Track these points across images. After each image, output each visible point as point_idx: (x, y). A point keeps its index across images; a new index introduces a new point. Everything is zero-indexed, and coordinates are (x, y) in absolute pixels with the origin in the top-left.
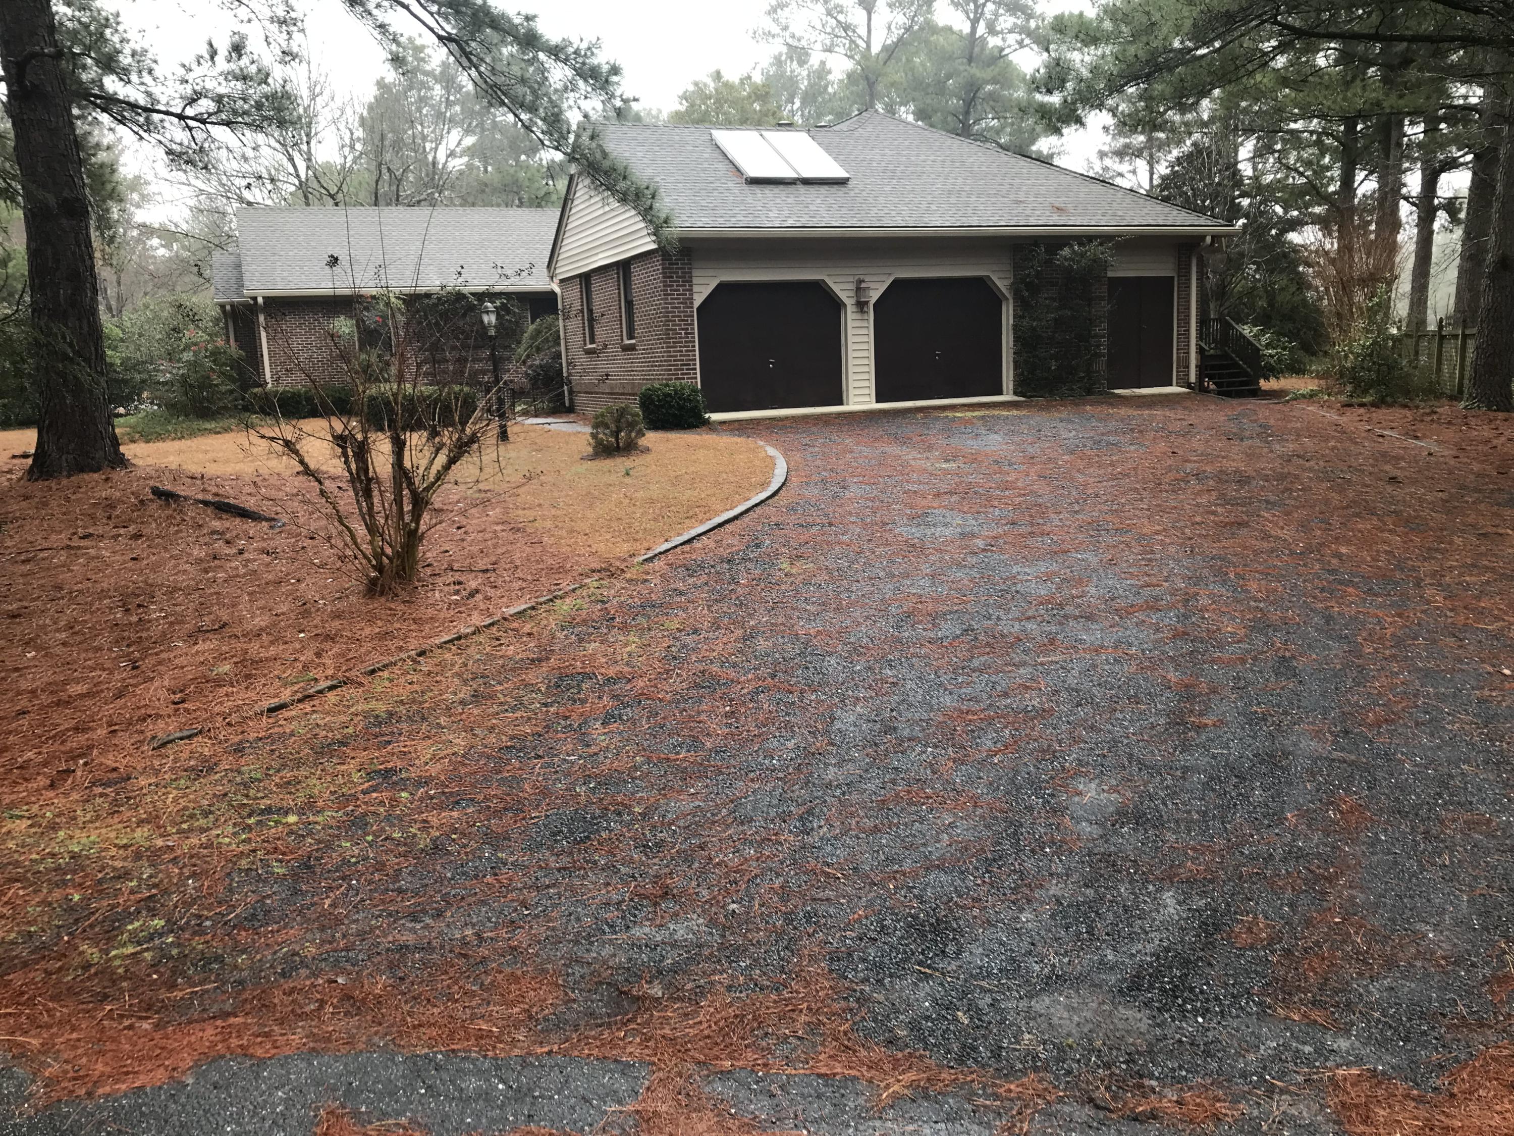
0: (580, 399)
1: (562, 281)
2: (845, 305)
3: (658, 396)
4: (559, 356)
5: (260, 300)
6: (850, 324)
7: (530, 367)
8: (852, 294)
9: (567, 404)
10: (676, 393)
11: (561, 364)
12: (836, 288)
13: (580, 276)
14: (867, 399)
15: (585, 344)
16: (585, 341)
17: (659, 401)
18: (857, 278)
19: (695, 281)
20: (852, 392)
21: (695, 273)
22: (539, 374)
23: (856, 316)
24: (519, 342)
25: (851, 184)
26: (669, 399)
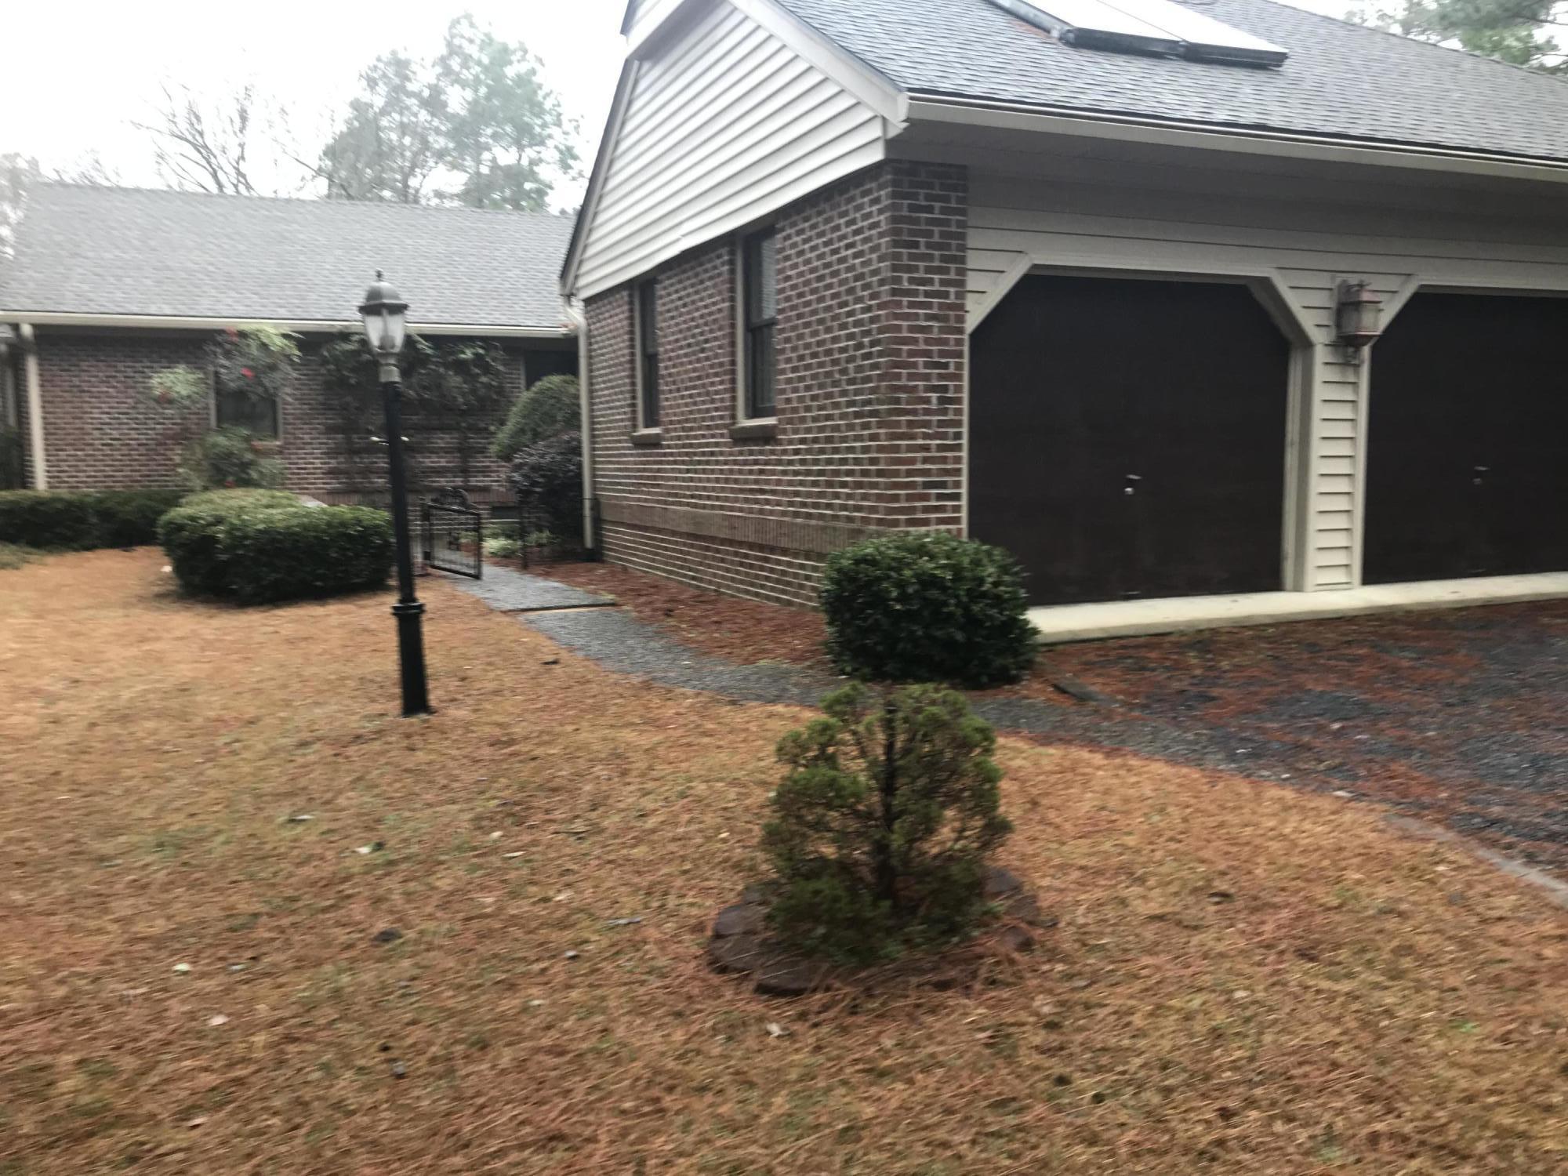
0: (617, 537)
1: (588, 301)
2: (1308, 345)
3: (901, 585)
4: (577, 451)
5: (27, 330)
6: (1320, 392)
7: (518, 468)
8: (1324, 318)
9: (589, 542)
10: (958, 577)
11: (580, 465)
12: (1295, 302)
13: (629, 285)
14: (1340, 576)
15: (635, 427)
16: (634, 419)
17: (903, 598)
18: (1339, 278)
19: (973, 260)
20: (1313, 559)
21: (974, 239)
22: (535, 484)
23: (1333, 374)
24: (503, 423)
25: (1288, 67)
26: (934, 593)
